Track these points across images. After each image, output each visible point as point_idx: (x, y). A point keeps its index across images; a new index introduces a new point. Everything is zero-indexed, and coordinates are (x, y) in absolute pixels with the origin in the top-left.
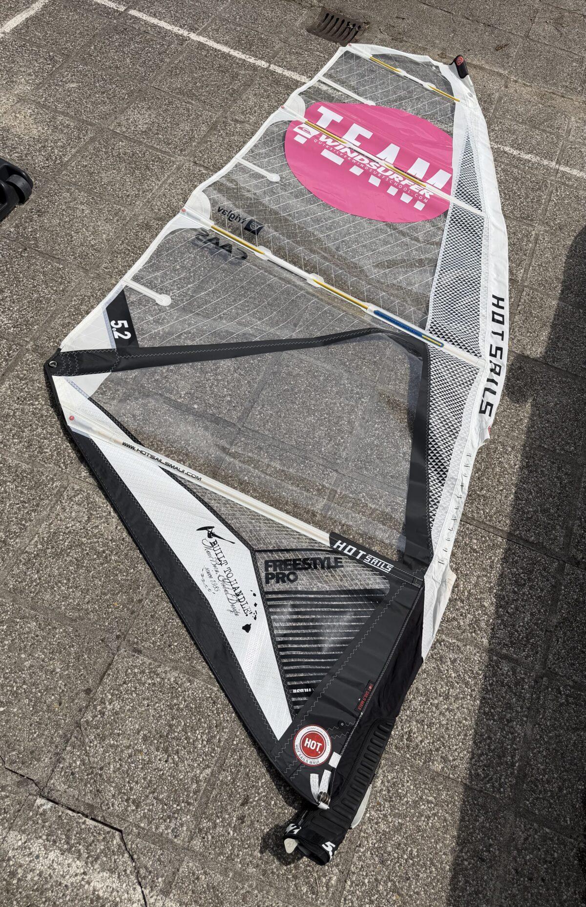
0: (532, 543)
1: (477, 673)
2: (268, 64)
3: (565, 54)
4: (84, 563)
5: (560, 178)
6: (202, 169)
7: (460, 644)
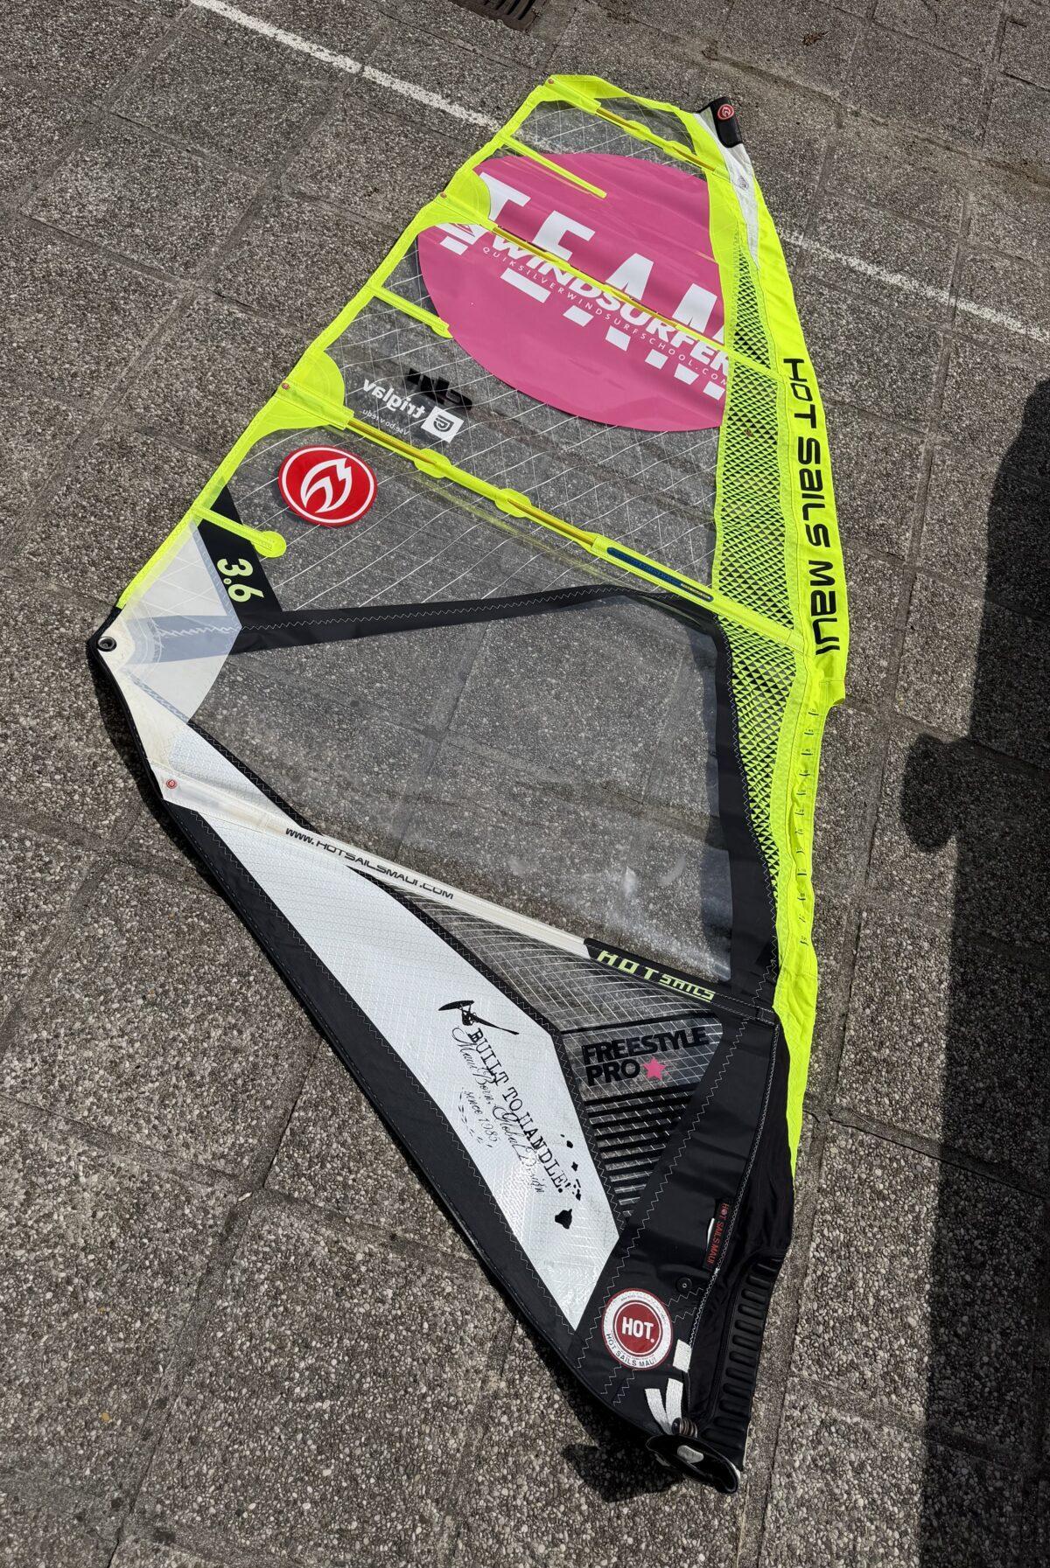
0: (988, 1164)
2: (359, 66)
3: (945, 58)
4: (22, 1315)
5: (961, 326)
6: (235, 309)
7: (868, 1425)
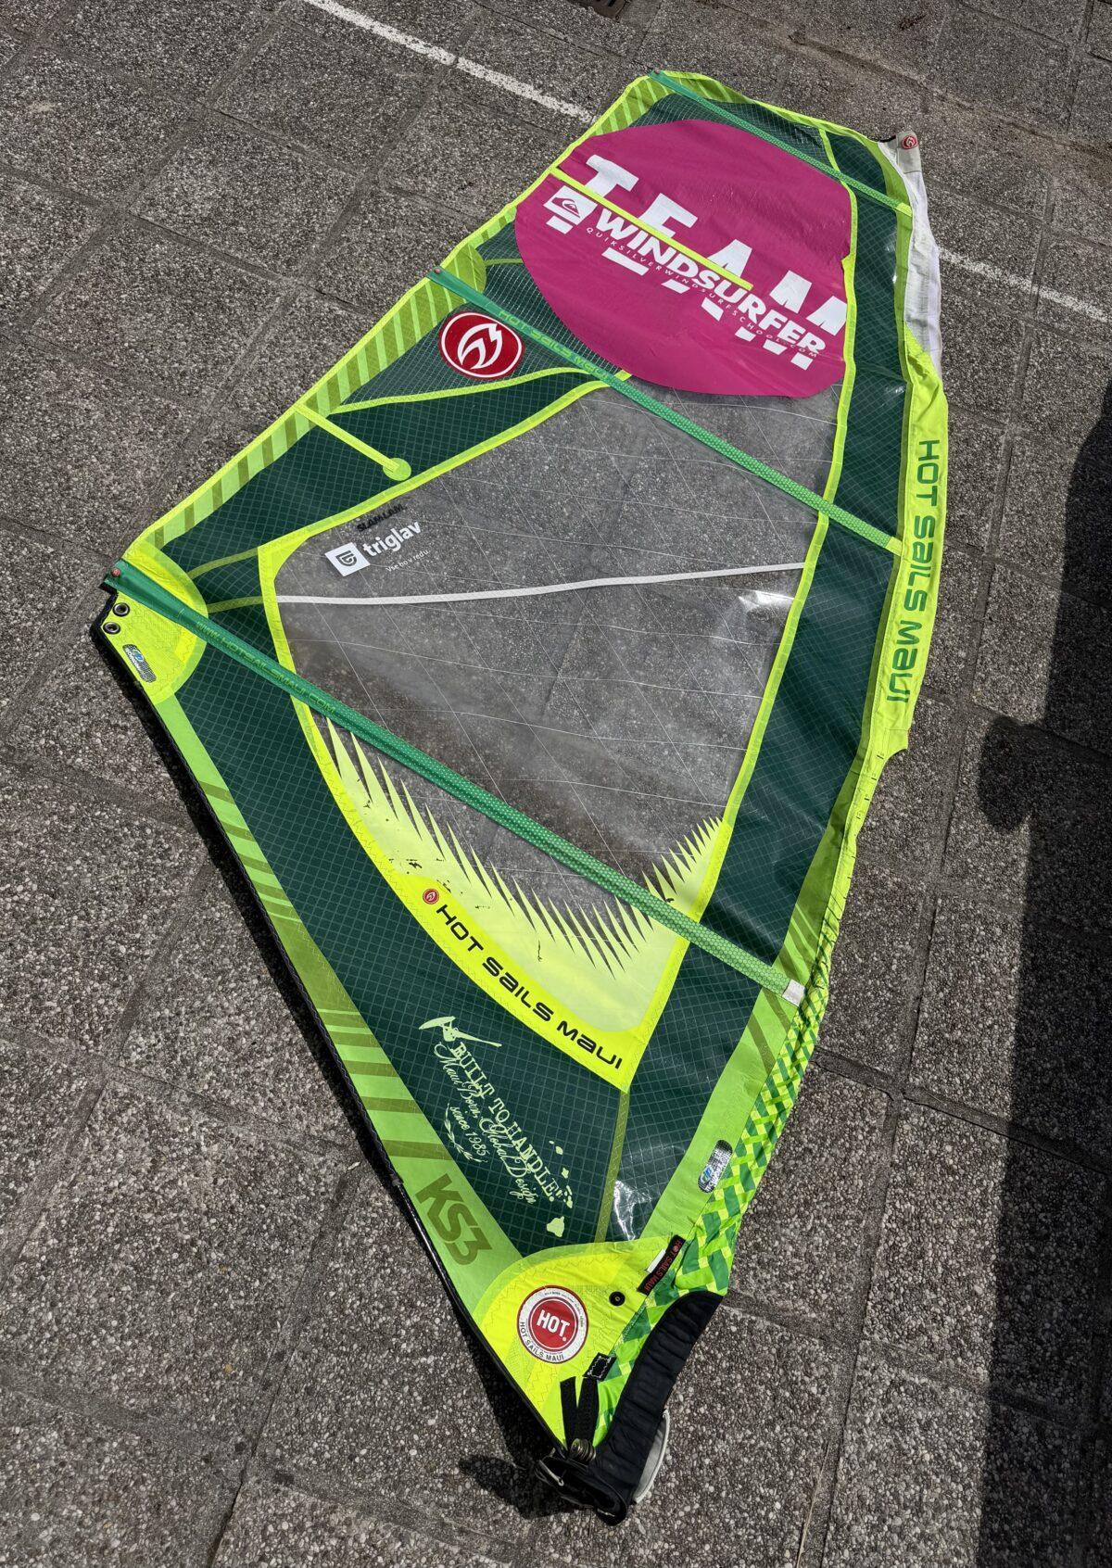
1: (974, 1448)
3: (1031, 39)
4: (151, 1274)
5: (1043, 314)
6: (335, 306)
7: (935, 1385)
